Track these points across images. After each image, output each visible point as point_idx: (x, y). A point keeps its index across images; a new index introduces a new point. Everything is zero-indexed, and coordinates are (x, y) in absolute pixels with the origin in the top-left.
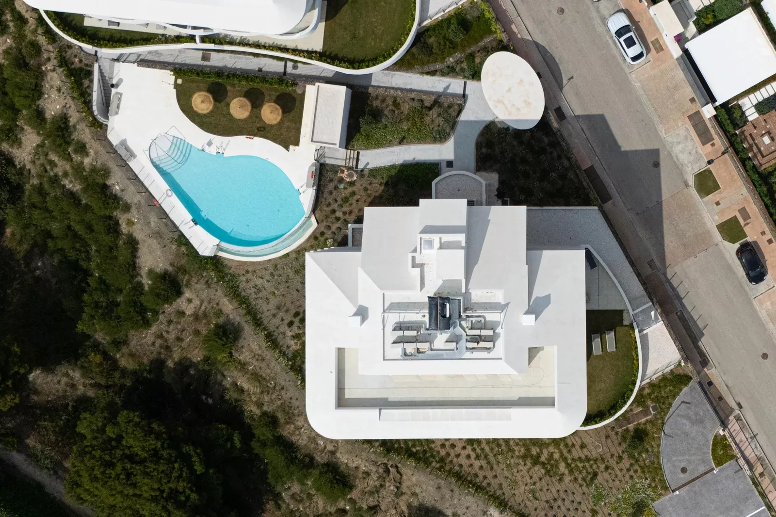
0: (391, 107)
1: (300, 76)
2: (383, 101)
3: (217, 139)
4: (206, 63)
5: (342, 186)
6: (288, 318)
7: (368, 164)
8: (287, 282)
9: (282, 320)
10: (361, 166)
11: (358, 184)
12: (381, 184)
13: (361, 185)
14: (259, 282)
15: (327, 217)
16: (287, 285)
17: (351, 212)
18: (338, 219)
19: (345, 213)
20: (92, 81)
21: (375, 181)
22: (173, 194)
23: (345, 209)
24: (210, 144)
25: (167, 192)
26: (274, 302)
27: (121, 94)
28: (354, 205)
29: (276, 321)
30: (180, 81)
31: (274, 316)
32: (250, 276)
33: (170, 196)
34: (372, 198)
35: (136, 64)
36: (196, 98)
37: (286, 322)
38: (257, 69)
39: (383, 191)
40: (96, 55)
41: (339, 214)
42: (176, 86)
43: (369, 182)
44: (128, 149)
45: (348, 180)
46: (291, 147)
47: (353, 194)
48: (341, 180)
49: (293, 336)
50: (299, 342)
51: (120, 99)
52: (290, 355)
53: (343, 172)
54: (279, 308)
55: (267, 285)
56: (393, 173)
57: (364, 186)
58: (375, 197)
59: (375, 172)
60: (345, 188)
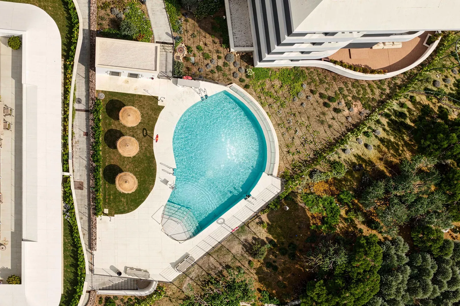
0: (108, 11)
1: (88, 95)
2: (102, 19)
3: (160, 175)
4: (85, 185)
5: (193, 59)
6: (331, 114)
7: (167, 34)
8: (294, 115)
9: (333, 118)
10: (171, 40)
11: (189, 43)
12: (186, 21)
13: (189, 40)
14: (297, 142)
15: (224, 75)
16: (297, 113)
17: (218, 52)
18: (225, 64)
19: (219, 57)
20: (116, 297)
21: (184, 26)
22: (221, 217)
23: (215, 56)
24: (166, 182)
25: (220, 224)
26: (315, 126)
27: (126, 268)
28: (210, 48)
29: (336, 125)
30: (106, 211)
31: (330, 126)
32: (293, 150)
33: (224, 220)
34: (201, 30)
35: (94, 252)
36: (123, 189)
37: (335, 114)
38: (85, 137)
39: (193, 19)
40: (89, 292)
41: (220, 63)
42: (110, 214)
43: (185, 33)
44: (181, 261)
45: (186, 53)
46: (160, 103)
47: (198, 48)
48: (186, 59)
49: (349, 109)
50: (354, 103)
51: (132, 269)
52: (368, 111)
53: (178, 57)
54: (322, 122)
55: (299, 133)
56: (174, 9)
57: (189, 37)
58: (200, 26)
59: (175, 27)
60: (194, 55)
